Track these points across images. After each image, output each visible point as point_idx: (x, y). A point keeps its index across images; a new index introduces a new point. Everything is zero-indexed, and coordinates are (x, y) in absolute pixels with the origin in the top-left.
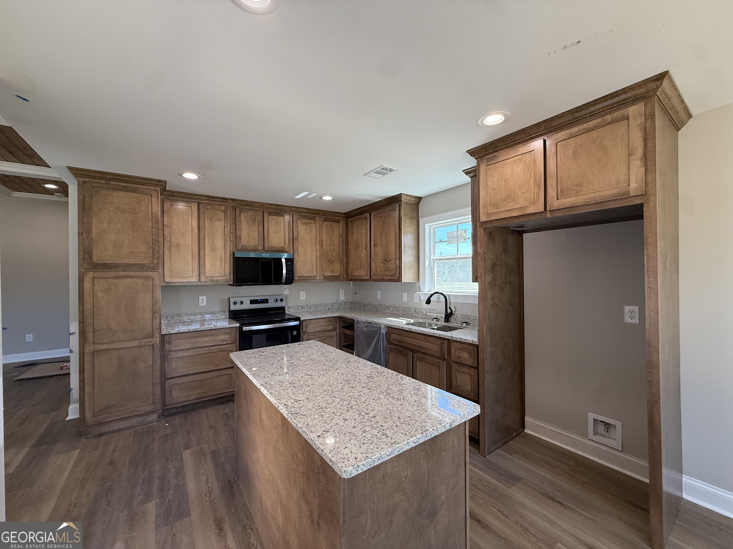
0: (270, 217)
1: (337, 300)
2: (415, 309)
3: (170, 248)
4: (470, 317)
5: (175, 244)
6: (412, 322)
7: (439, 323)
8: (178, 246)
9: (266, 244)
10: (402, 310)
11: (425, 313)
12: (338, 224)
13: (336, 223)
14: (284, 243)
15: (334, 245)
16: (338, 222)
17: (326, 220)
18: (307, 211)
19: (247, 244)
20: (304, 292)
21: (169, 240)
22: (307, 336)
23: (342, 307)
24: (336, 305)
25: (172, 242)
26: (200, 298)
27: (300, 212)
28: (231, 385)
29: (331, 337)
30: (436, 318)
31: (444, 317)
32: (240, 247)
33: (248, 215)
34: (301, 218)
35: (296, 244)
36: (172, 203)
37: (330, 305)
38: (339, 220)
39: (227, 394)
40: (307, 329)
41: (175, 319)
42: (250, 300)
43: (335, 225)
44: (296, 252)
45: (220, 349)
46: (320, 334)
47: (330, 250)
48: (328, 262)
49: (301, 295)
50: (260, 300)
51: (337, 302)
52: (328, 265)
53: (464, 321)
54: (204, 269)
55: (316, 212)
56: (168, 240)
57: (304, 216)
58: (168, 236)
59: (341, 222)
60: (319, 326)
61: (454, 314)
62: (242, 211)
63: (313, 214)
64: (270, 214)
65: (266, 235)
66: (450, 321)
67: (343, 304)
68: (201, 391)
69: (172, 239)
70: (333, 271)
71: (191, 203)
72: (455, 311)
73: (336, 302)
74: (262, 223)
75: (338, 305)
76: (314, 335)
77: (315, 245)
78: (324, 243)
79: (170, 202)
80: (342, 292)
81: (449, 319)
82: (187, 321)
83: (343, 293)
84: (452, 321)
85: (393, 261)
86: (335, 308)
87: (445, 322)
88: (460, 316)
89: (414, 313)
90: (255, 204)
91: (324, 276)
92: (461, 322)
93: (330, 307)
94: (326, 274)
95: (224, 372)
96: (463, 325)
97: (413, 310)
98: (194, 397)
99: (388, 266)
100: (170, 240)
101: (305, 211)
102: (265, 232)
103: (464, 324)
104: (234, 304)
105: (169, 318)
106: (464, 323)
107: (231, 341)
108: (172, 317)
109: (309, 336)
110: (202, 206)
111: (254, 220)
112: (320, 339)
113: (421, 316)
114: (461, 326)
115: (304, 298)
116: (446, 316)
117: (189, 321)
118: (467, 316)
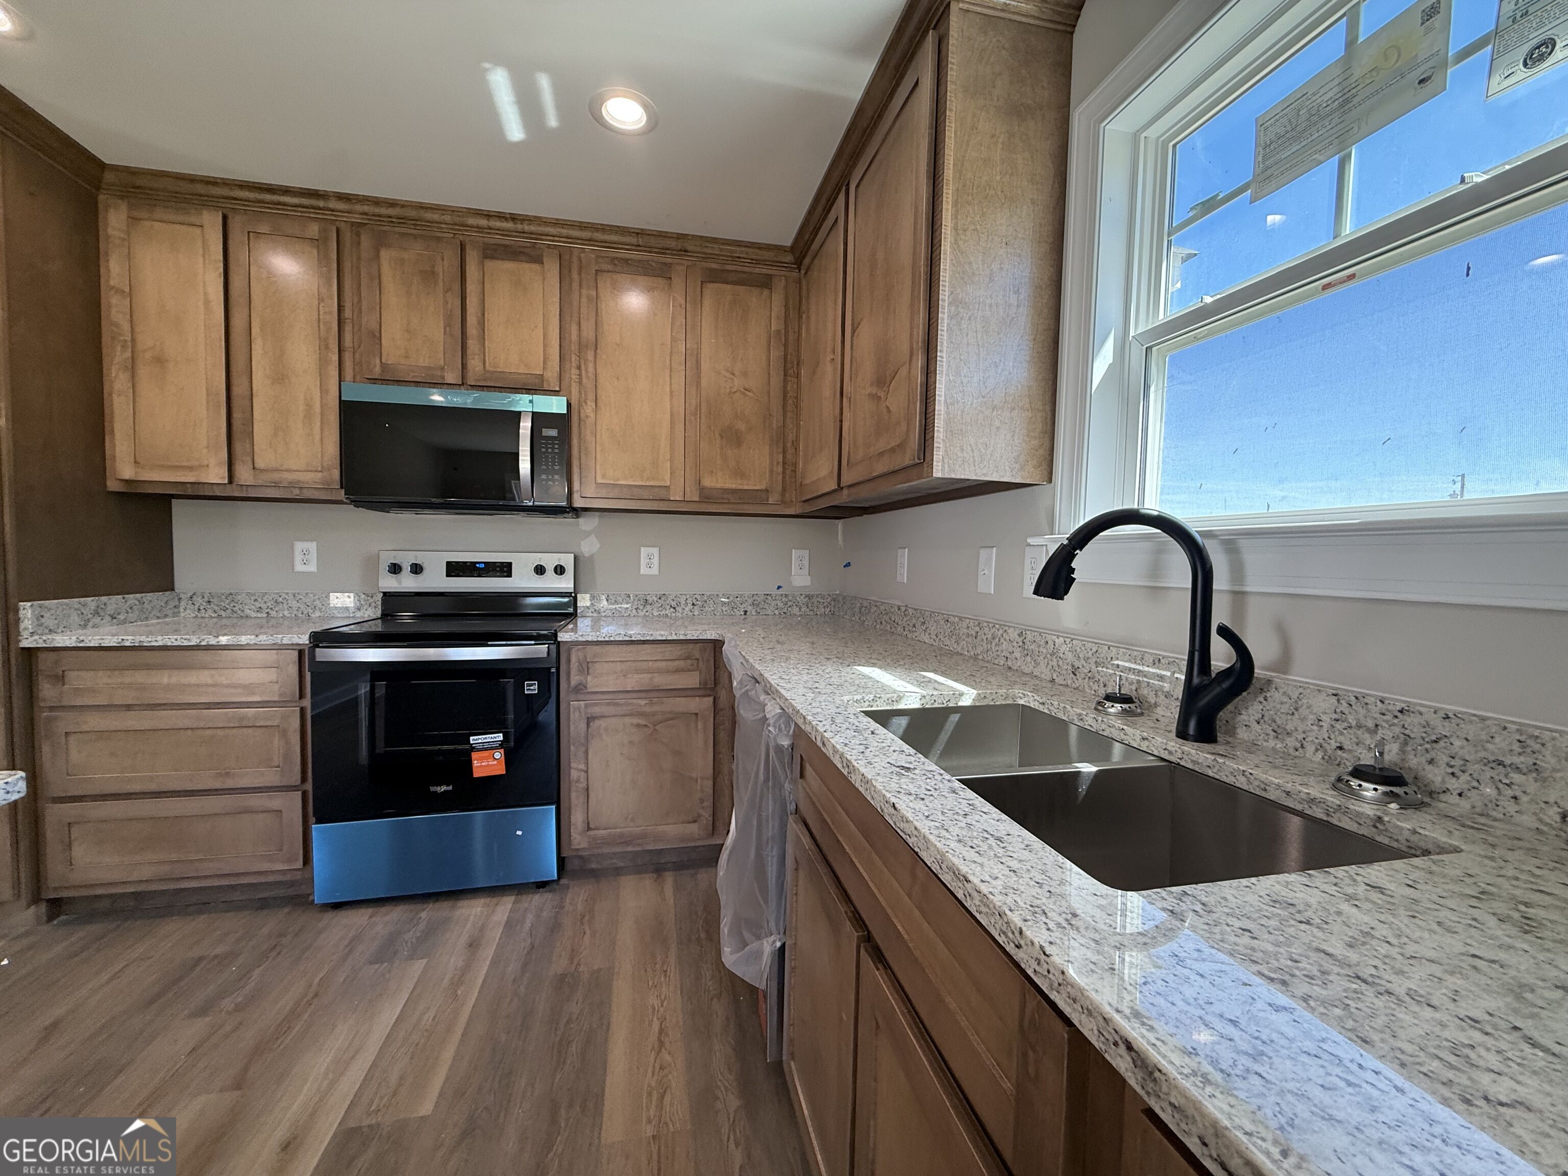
0: (490, 264)
1: (779, 587)
2: (1020, 635)
3: (132, 368)
4: (1443, 729)
5: (148, 355)
6: (966, 702)
7: (1134, 734)
8: (160, 360)
9: (474, 364)
10: (968, 635)
11: (1070, 656)
12: (766, 292)
13: (755, 291)
14: (545, 362)
15: (745, 374)
16: (765, 283)
17: (713, 277)
18: (634, 240)
19: (403, 361)
20: (655, 551)
21: (129, 338)
22: (586, 706)
23: (795, 610)
24: (773, 603)
25: (140, 346)
26: (299, 546)
27: (609, 245)
28: (281, 850)
29: (694, 716)
30: (1126, 699)
31: (1179, 692)
32: (378, 369)
33: (406, 255)
34: (610, 267)
35: (591, 365)
36: (136, 214)
37: (750, 601)
38: (770, 276)
39: (271, 879)
40: (589, 678)
41: (216, 608)
42: (448, 563)
43: (753, 297)
44: (591, 396)
45: (243, 718)
46: (643, 702)
47: (732, 393)
48: (722, 437)
49: (643, 561)
50: (482, 566)
51: (781, 592)
52: (722, 448)
53: (1367, 759)
54: (248, 446)
55: (672, 244)
56: (125, 341)
57: (626, 261)
58: (126, 326)
59: (779, 286)
60: (638, 671)
61: (1269, 682)
62: (381, 242)
63: (663, 251)
64: (491, 252)
65: (472, 331)
66: (1232, 732)
67: (802, 600)
68: (174, 857)
69: (140, 338)
70: (739, 473)
71: (201, 214)
72: (1283, 664)
73: (775, 592)
74: (457, 287)
75: (780, 605)
76: (617, 704)
77: (668, 372)
78: (705, 366)
79: (131, 207)
80: (799, 559)
81: (1223, 715)
82: (253, 614)
83: (806, 562)
84: (1242, 733)
85: (903, 372)
86: (769, 612)
87: (1182, 734)
88: (1323, 705)
89: (1017, 654)
90: (429, 215)
91: (702, 490)
92: (1329, 760)
93: (749, 608)
94: (708, 482)
95: (255, 801)
96: (1355, 795)
97: (1013, 634)
98: (146, 872)
99: (888, 407)
100: (133, 340)
101: (627, 239)
102: (472, 320)
103: (1369, 790)
104: (395, 573)
105: (198, 600)
106: (1360, 773)
107: (280, 695)
108: (206, 599)
109: (596, 705)
110: (236, 223)
111: (429, 276)
112: (644, 723)
113: (1046, 674)
114: (1332, 798)
115: (655, 571)
116: (1191, 693)
117: (259, 615)
118: (1408, 720)
